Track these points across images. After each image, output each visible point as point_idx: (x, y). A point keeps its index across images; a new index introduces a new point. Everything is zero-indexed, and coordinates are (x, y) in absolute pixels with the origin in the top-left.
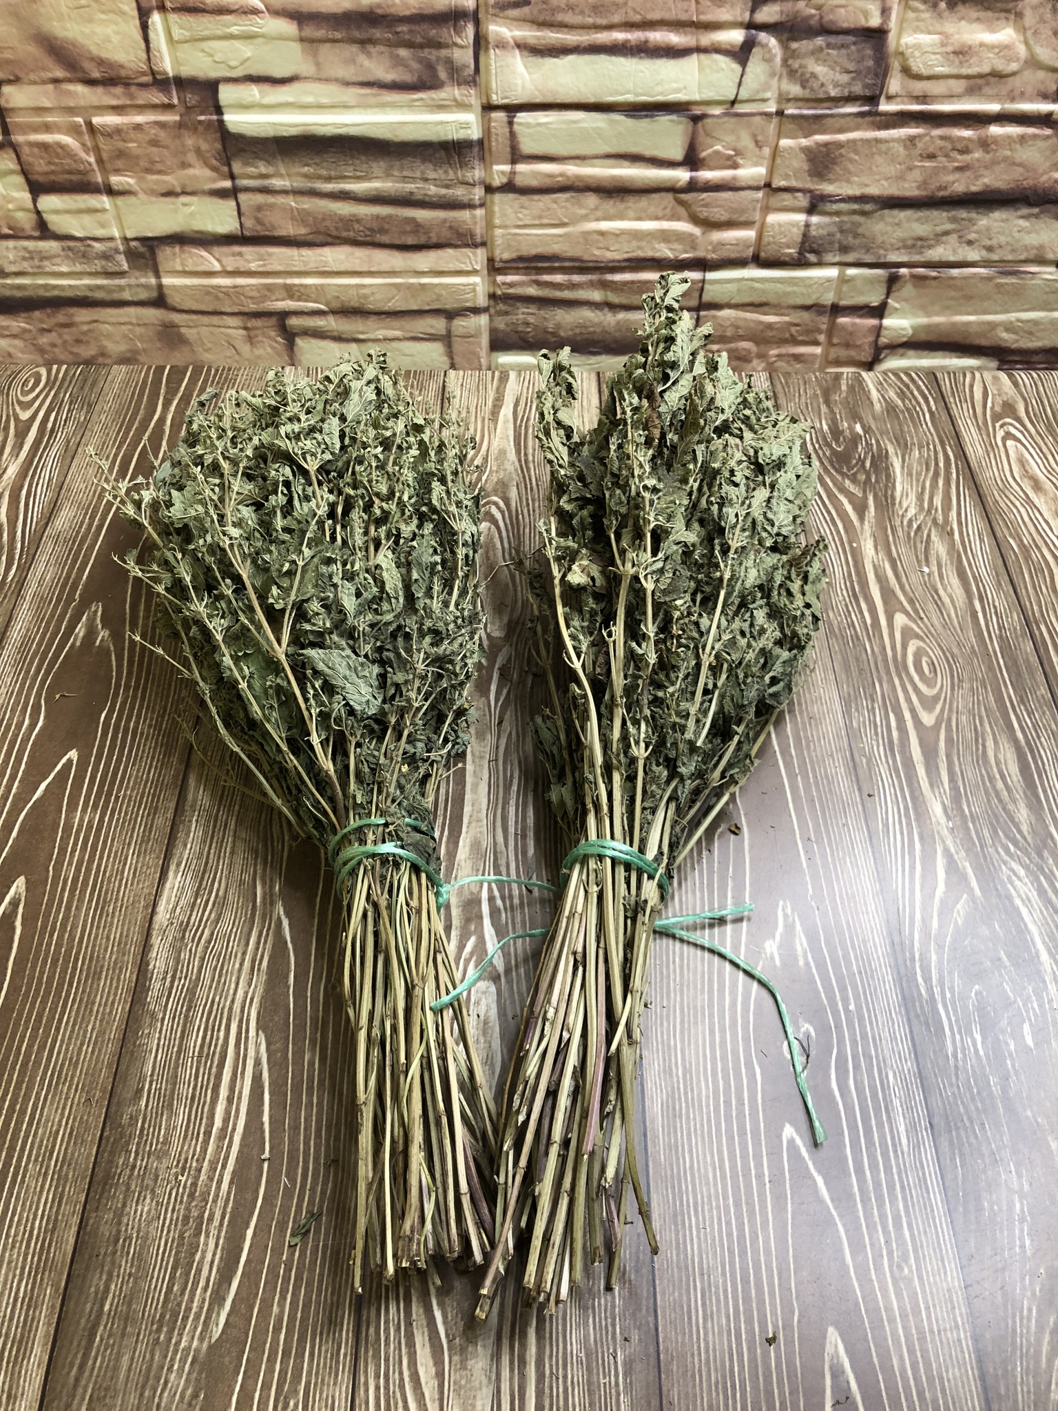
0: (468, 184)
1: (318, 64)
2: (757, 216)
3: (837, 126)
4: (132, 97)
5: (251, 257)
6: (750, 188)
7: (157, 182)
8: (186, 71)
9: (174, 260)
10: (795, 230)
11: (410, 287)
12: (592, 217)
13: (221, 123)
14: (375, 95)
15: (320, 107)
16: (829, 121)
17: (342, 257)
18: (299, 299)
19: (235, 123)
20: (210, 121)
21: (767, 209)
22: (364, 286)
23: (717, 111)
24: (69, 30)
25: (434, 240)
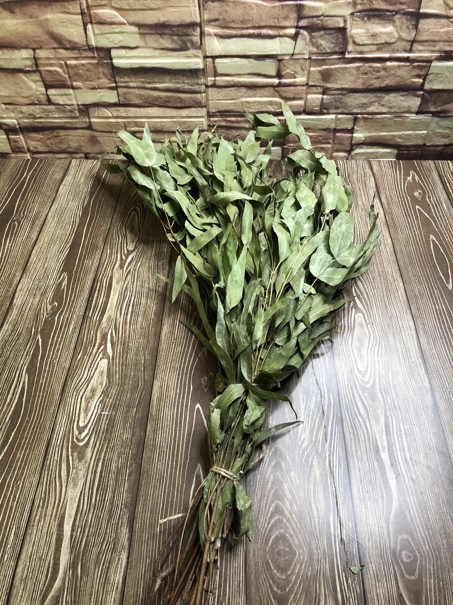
0: (199, 84)
1: (146, 42)
2: (304, 96)
3: (331, 62)
4: (81, 54)
5: (122, 111)
6: (300, 85)
7: (89, 84)
8: (100, 45)
9: (95, 113)
10: (318, 101)
11: (179, 122)
12: (244, 96)
13: (112, 63)
14: (165, 53)
15: (146, 57)
16: (328, 61)
17: (155, 111)
18: (140, 127)
19: (117, 63)
20: (108, 62)
21: (307, 93)
22: (162, 122)
23: (287, 58)
24: (60, 30)
25: (188, 105)
